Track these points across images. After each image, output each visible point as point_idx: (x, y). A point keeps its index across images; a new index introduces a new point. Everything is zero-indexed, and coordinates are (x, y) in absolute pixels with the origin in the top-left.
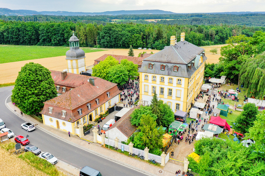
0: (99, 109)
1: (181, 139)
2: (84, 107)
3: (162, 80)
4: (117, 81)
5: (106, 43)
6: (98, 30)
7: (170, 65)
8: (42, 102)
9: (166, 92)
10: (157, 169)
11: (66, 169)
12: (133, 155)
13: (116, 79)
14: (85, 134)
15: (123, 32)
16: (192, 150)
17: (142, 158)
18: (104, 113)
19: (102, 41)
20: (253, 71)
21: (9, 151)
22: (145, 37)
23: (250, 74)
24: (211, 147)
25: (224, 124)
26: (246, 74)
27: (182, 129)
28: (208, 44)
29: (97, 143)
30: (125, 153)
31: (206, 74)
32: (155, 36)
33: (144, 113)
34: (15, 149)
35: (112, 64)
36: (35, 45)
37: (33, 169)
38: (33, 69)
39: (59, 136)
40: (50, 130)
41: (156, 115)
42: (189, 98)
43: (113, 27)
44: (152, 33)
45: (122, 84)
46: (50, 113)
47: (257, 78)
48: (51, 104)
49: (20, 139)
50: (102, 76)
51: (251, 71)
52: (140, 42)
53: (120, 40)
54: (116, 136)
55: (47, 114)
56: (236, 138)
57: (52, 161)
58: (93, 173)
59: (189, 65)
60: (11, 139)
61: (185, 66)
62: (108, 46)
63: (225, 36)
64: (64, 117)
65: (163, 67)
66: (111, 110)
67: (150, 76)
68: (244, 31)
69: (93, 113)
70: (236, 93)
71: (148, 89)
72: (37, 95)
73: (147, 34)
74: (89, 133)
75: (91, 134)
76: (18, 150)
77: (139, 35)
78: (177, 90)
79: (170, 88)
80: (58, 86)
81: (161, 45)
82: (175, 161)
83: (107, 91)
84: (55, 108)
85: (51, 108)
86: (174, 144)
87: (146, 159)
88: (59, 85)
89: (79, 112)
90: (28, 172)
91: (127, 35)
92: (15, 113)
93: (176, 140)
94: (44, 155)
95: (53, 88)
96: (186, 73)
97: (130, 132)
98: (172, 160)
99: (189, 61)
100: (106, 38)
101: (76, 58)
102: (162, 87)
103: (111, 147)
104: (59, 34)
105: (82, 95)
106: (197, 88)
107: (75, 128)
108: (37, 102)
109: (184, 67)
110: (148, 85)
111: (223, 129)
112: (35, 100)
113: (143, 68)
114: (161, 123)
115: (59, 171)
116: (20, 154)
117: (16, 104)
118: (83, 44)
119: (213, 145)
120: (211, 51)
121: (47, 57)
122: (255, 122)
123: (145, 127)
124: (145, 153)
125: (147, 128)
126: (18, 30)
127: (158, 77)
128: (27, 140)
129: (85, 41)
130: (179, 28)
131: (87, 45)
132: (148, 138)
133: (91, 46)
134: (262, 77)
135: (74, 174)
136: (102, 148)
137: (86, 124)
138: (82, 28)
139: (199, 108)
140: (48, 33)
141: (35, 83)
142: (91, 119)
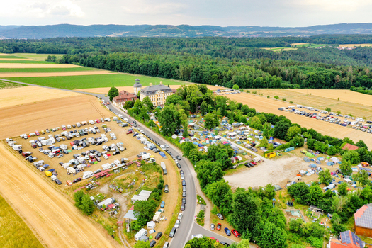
5: (194, 79)
36: (155, 76)
44: (226, 75)
52: (216, 80)
53: (203, 78)
62: (196, 81)
91: (208, 75)
100: (194, 76)
131: (184, 80)
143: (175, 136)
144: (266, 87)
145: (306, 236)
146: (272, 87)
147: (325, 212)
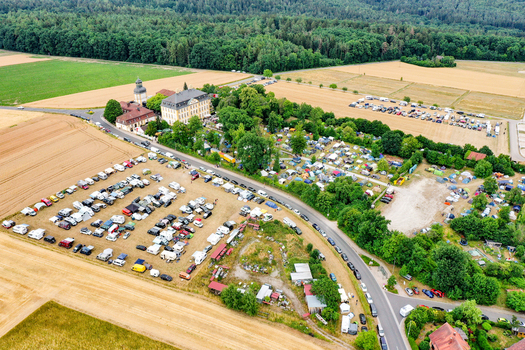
5: (197, 63)
8: (116, 117)
15: (215, 52)
19: (193, 60)
22: (240, 57)
36: (125, 61)
39: (122, 131)
40: (118, 129)
43: (206, 46)
44: (247, 54)
48: (119, 118)
52: (233, 64)
53: (211, 61)
55: (118, 122)
61: (176, 105)
64: (124, 123)
68: (407, 42)
73: (242, 54)
77: (233, 56)
88: (123, 109)
91: (220, 56)
92: (105, 121)
95: (121, 111)
100: (196, 58)
104: (149, 51)
107: (127, 128)
112: (113, 116)
117: (105, 118)
118: (174, 62)
129: (175, 59)
131: (178, 64)
140: (138, 48)
143: (264, 173)
144: (302, 68)
145: (508, 278)
146: (309, 67)
147: (503, 245)
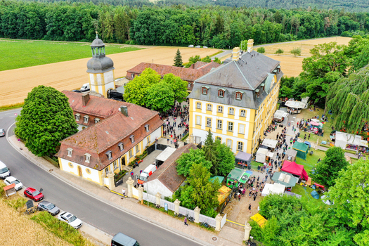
0: (134, 150)
1: (243, 193)
2: (115, 148)
3: (220, 110)
4: (159, 106)
5: (143, 38)
6: (132, 17)
7: (231, 91)
8: (58, 140)
9: (225, 126)
10: (210, 235)
11: (93, 235)
12: (180, 216)
13: (157, 102)
14: (116, 185)
15: (168, 22)
16: (257, 208)
17: (192, 220)
18: (141, 153)
19: (137, 34)
20: (345, 97)
21: (18, 209)
22: (198, 29)
23: (340, 100)
24: (281, 208)
25: (300, 172)
26: (335, 99)
27: (244, 179)
28: (289, 39)
29: (133, 198)
30: (170, 212)
31: (282, 93)
32: (213, 28)
33: (194, 161)
34: (25, 207)
35: (151, 81)
36: (40, 39)
37: (51, 235)
38: (45, 97)
39: (82, 188)
40: (69, 179)
41: (211, 162)
42: (256, 134)
43: (153, 15)
44: (209, 24)
45: (165, 110)
46: (70, 156)
47: (348, 107)
48: (69, 144)
49: (31, 192)
50: (138, 98)
51: (341, 97)
52: (191, 37)
53: (162, 33)
54: (158, 190)
55: (65, 157)
56: (314, 192)
57: (75, 224)
58: (128, 242)
59: (257, 91)
60: (19, 192)
61: (252, 92)
62: (146, 42)
63: (314, 27)
64: (89, 162)
65: (221, 93)
66: (150, 150)
67: (204, 104)
68: (341, 18)
69: (127, 156)
70: (321, 124)
71: (201, 121)
72: (50, 132)
73: (201, 24)
74: (121, 183)
75: (123, 185)
76: (30, 209)
77: (190, 26)
78: (239, 124)
79: (231, 121)
80: (78, 115)
81: (221, 41)
82: (233, 224)
83: (145, 124)
84: (75, 150)
85: (70, 150)
86: (233, 200)
87: (197, 221)
88: (78, 112)
89: (107, 155)
90: (45, 239)
91: (174, 27)
92: (21, 152)
93: (236, 195)
94: (65, 216)
95: (72, 120)
96: (252, 103)
97: (176, 185)
98: (230, 223)
99: (257, 84)
100: (142, 30)
101: (101, 71)
102: (220, 119)
103: (150, 204)
104: (75, 24)
105: (111, 131)
106: (267, 118)
107: (103, 177)
108: (51, 140)
109: (250, 94)
110: (200, 116)
111: (298, 179)
112: (49, 138)
113: (195, 92)
114: (216, 172)
115: (84, 238)
116: (33, 215)
117: (21, 139)
118: (109, 38)
119: (283, 205)
120: (292, 52)
121: (59, 60)
122: (336, 181)
123: (195, 180)
124: (196, 214)
125: (198, 182)
126: (15, 16)
127: (215, 106)
128: (41, 194)
129: (112, 34)
130: (248, 15)
131: (115, 41)
132: (199, 194)
133: (122, 42)
134: (355, 107)
135: (104, 241)
136: (139, 206)
137: (118, 171)
138: (108, 14)
139: (269, 148)
140: (59, 21)
141: (48, 115)
142: (123, 163)
